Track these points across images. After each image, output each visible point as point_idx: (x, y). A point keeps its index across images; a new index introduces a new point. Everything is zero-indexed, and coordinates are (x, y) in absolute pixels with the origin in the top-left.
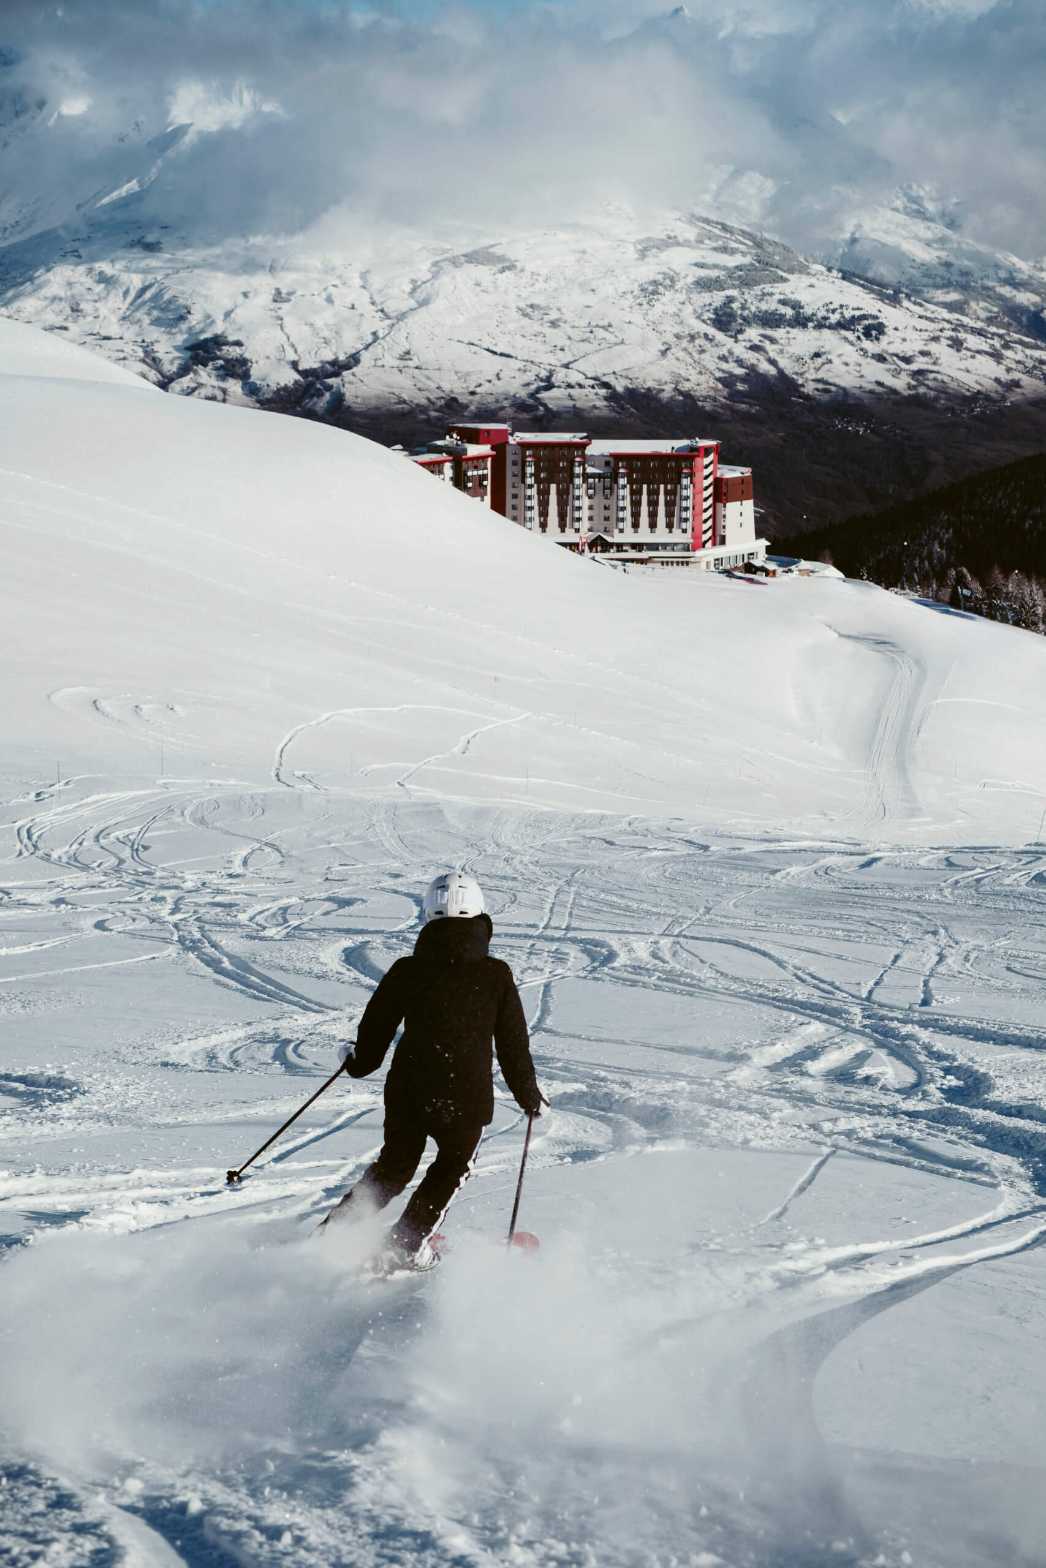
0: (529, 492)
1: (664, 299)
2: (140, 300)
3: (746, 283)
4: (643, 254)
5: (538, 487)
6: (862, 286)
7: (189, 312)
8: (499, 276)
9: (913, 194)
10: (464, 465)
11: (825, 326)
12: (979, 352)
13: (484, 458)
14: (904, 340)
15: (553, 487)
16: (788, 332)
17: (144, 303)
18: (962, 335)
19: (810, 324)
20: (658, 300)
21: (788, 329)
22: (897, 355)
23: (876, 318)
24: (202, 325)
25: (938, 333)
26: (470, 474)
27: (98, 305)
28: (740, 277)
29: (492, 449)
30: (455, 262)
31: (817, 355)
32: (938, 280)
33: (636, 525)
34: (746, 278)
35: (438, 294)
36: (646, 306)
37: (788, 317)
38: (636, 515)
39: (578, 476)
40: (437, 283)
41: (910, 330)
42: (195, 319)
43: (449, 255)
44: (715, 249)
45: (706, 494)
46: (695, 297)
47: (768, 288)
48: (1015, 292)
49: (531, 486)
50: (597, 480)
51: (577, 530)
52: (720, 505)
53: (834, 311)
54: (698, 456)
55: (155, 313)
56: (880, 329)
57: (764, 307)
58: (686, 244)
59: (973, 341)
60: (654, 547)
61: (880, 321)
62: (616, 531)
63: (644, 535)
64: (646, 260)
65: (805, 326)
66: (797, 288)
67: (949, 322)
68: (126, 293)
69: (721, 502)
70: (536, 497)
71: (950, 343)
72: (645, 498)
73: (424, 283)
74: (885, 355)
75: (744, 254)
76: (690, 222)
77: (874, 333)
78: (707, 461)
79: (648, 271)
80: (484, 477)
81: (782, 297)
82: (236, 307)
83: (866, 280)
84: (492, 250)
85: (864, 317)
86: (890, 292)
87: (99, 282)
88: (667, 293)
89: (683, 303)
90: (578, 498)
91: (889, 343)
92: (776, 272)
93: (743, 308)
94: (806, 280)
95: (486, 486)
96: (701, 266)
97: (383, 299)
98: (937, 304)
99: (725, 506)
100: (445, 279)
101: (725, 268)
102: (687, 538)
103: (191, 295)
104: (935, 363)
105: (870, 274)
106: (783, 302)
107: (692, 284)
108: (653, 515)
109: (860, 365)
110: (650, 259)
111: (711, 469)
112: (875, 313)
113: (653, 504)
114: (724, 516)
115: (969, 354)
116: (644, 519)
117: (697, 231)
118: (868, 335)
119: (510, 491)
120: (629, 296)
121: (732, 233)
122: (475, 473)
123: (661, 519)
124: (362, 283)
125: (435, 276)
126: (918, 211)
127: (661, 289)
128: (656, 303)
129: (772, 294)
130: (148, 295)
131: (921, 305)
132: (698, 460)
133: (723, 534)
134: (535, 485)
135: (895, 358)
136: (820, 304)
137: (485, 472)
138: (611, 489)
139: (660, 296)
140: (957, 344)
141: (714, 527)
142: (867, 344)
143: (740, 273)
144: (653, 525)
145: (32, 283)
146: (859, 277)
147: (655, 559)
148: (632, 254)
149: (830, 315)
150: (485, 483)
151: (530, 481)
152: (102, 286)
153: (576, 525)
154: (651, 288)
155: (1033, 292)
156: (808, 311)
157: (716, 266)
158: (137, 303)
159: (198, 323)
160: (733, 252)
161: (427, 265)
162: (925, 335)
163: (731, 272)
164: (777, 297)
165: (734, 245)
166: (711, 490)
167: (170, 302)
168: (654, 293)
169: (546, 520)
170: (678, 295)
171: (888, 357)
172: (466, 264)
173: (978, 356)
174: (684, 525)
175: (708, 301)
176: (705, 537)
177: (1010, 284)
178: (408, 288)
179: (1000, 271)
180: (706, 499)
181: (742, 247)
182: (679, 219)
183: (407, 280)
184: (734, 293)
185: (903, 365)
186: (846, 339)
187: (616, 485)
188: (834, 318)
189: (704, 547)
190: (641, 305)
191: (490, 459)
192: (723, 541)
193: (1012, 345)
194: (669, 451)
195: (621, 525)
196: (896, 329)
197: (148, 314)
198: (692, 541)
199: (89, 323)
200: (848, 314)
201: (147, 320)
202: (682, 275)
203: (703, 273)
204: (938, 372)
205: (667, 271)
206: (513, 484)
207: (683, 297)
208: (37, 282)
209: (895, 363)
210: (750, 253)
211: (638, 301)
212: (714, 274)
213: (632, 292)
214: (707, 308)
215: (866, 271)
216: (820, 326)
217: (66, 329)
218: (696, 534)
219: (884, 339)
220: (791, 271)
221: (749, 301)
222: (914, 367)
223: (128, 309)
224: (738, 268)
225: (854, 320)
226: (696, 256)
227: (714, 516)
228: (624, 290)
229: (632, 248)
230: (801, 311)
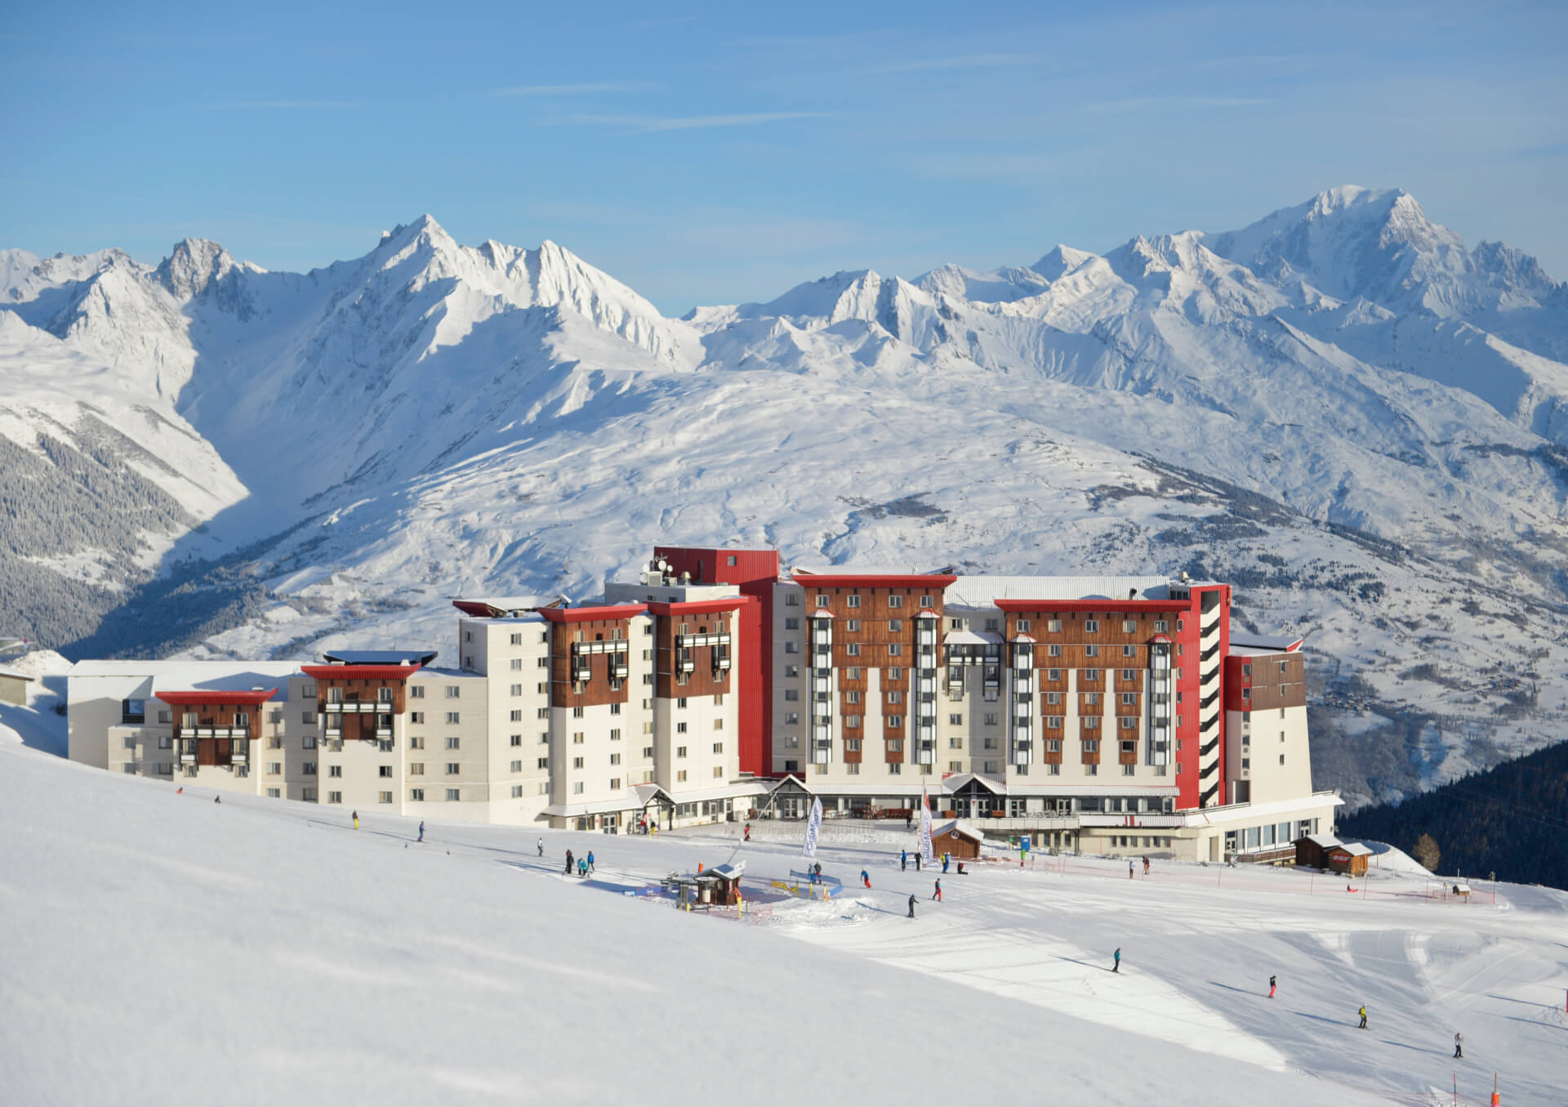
0: (821, 685)
1: (1120, 555)
2: (509, 559)
3: (1218, 535)
4: (1096, 504)
5: (841, 677)
6: (1356, 541)
7: (566, 572)
8: (927, 529)
9: (1411, 438)
10: (677, 626)
11: (1312, 586)
12: (1496, 615)
13: (721, 609)
14: (1408, 602)
15: (874, 674)
16: (1269, 594)
17: (514, 562)
18: (1477, 597)
19: (1295, 584)
20: (1115, 556)
21: (1268, 589)
22: (1398, 620)
23: (1371, 576)
24: (580, 586)
25: (1448, 595)
26: (688, 642)
27: (461, 563)
28: (1211, 530)
29: (742, 592)
30: (875, 511)
31: (1304, 619)
32: (1444, 535)
33: (1053, 759)
34: (1218, 529)
35: (855, 550)
36: (1099, 563)
37: (1268, 575)
38: (1054, 736)
39: (927, 650)
40: (854, 537)
41: (1414, 591)
42: (571, 580)
43: (868, 506)
44: (1180, 498)
45: (1206, 691)
46: (1157, 552)
47: (1245, 542)
48: (1535, 549)
49: (825, 673)
50: (968, 660)
51: (928, 769)
52: (1235, 716)
53: (1323, 569)
54: (1188, 608)
55: (528, 573)
56: (1379, 588)
57: (1240, 564)
58: (1147, 492)
59: (1488, 604)
60: (1091, 804)
61: (1379, 580)
62: (1011, 770)
63: (1073, 780)
64: (1100, 510)
65: (1289, 586)
66: (1280, 542)
67: (1460, 581)
68: (493, 550)
69: (1239, 709)
70: (837, 695)
71: (1463, 606)
72: (1072, 697)
73: (839, 537)
74: (1386, 620)
75: (1215, 504)
76: (1151, 468)
77: (1372, 594)
78: (1206, 620)
79: (1102, 523)
80: (724, 651)
81: (1261, 553)
82: (620, 565)
83: (1360, 534)
84: (919, 500)
85: (1359, 576)
86: (1388, 548)
87: (463, 538)
88: (1125, 549)
89: (1144, 560)
90: (930, 697)
91: (1391, 605)
92: (1252, 524)
93: (1216, 565)
94: (1289, 534)
95: (726, 672)
96: (1165, 517)
97: (790, 556)
98: (1443, 562)
99: (1247, 718)
100: (864, 533)
101: (1192, 519)
102: (1167, 787)
103: (568, 553)
104: (1445, 629)
105: (1364, 528)
106: (1263, 559)
107: (1155, 537)
108: (1090, 737)
109: (1356, 632)
110: (1104, 508)
111: (1215, 637)
112: (1372, 571)
113: (1091, 710)
114: (1246, 740)
115: (1487, 618)
116: (1072, 745)
117: (1159, 477)
118: (1364, 595)
119: (780, 684)
120: (1079, 552)
121: (1200, 481)
122: (701, 641)
123: (1110, 745)
124: (767, 537)
125: (852, 529)
126: (1417, 457)
127: (1118, 544)
128: (1113, 560)
129: (1250, 549)
130: (519, 552)
131: (1424, 563)
132: (1185, 617)
133: (1243, 778)
134: (835, 671)
135: (1398, 624)
136: (1306, 561)
137: (724, 640)
138: (997, 677)
139: (1116, 552)
140: (1471, 608)
141: (1223, 763)
142: (1361, 606)
143: (1211, 525)
144: (1091, 759)
145: (386, 539)
146: (1350, 530)
147: (1097, 832)
148: (1083, 503)
149: (1319, 573)
150: (724, 664)
151: (822, 661)
152: (466, 543)
153: (925, 757)
154: (1106, 543)
155: (1557, 548)
156: (1292, 569)
157: (1184, 518)
158: (504, 562)
159: (575, 584)
160: (1202, 501)
161: (844, 516)
162: (1433, 597)
163: (1200, 524)
164: (1255, 553)
165: (1203, 493)
166: (1215, 684)
167: (542, 560)
168: (1109, 548)
169: (858, 746)
170: (1138, 551)
171: (1389, 622)
172: (889, 516)
173: (1497, 620)
174: (1159, 757)
175: (1173, 557)
176: (1205, 785)
177: (1530, 540)
178: (820, 542)
179: (1517, 526)
180: (1207, 703)
181: (1212, 495)
182: (1139, 466)
183: (821, 534)
184: (1205, 547)
185: (1408, 631)
186: (1337, 600)
187: (1008, 671)
188: (1324, 577)
189: (1202, 805)
190: (1093, 561)
191: (736, 614)
192: (1244, 796)
193: (1537, 609)
194: (1125, 597)
195: (1021, 757)
196: (1398, 590)
197: (519, 574)
198: (1177, 792)
199: (450, 584)
200: (1340, 573)
201: (516, 580)
202: (1143, 528)
203: (1166, 525)
204: (1449, 640)
205: (1125, 523)
206: (789, 668)
207: (1144, 552)
208: (390, 539)
209: (1398, 629)
210: (1223, 503)
211: (1091, 558)
212: (1180, 526)
213: (1084, 547)
214: (1173, 565)
215: (1359, 525)
216: (1307, 586)
217: (422, 592)
218: (1188, 777)
219: (1384, 602)
220: (1272, 522)
221: (1222, 557)
222: (1421, 633)
223: (495, 568)
224: (1210, 519)
225: (1348, 578)
226: (1156, 505)
227: (1223, 740)
228: (1074, 545)
229: (1083, 496)
230: (1285, 568)
